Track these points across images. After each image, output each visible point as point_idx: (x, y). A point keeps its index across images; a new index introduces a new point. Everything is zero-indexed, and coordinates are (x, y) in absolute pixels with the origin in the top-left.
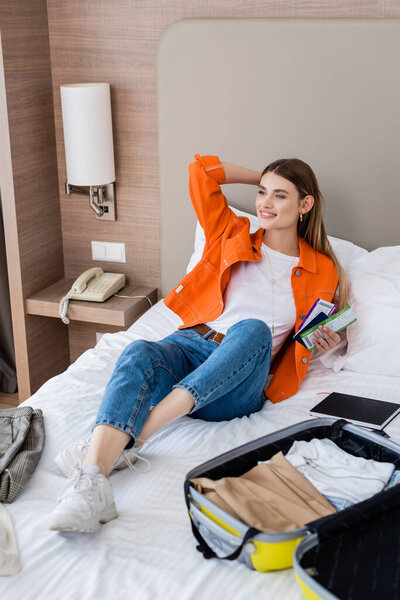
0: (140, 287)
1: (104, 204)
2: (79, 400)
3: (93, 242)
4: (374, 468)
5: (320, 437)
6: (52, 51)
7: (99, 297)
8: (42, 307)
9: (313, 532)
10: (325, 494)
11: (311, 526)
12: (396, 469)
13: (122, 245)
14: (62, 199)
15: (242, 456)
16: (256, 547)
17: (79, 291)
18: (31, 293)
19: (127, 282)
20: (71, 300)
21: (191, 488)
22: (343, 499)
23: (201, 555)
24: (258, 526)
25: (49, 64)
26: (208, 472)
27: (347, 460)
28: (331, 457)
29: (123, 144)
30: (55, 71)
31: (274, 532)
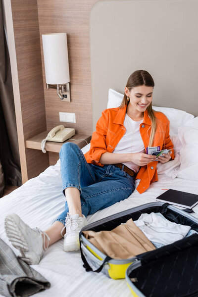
0: (83, 135)
1: (65, 94)
2: (40, 190)
3: (60, 113)
4: (180, 228)
5: (155, 212)
6: (39, 18)
7: (61, 140)
8: (33, 145)
9: (138, 260)
10: (152, 241)
11: (138, 257)
12: (191, 229)
13: (74, 114)
14: (45, 91)
15: (113, 220)
16: (109, 266)
17: (51, 137)
18: (28, 138)
19: (76, 133)
20: (47, 141)
21: (82, 235)
22: (160, 244)
23: (85, 269)
24: (112, 256)
25: (38, 24)
26: (94, 228)
27: (167, 224)
28: (159, 222)
29: (74, 63)
30: (41, 27)
31: (120, 259)
